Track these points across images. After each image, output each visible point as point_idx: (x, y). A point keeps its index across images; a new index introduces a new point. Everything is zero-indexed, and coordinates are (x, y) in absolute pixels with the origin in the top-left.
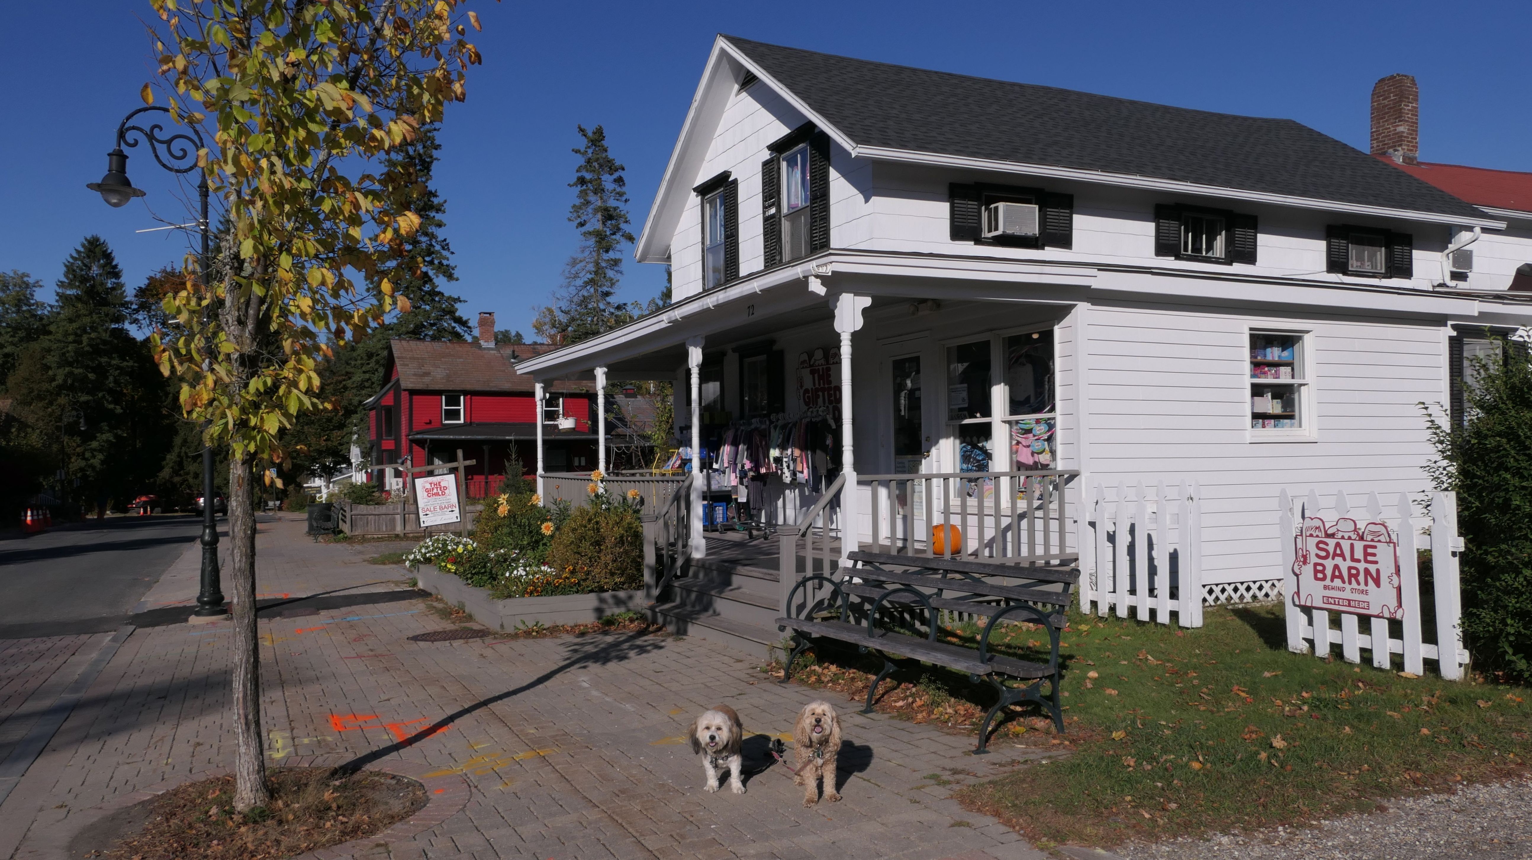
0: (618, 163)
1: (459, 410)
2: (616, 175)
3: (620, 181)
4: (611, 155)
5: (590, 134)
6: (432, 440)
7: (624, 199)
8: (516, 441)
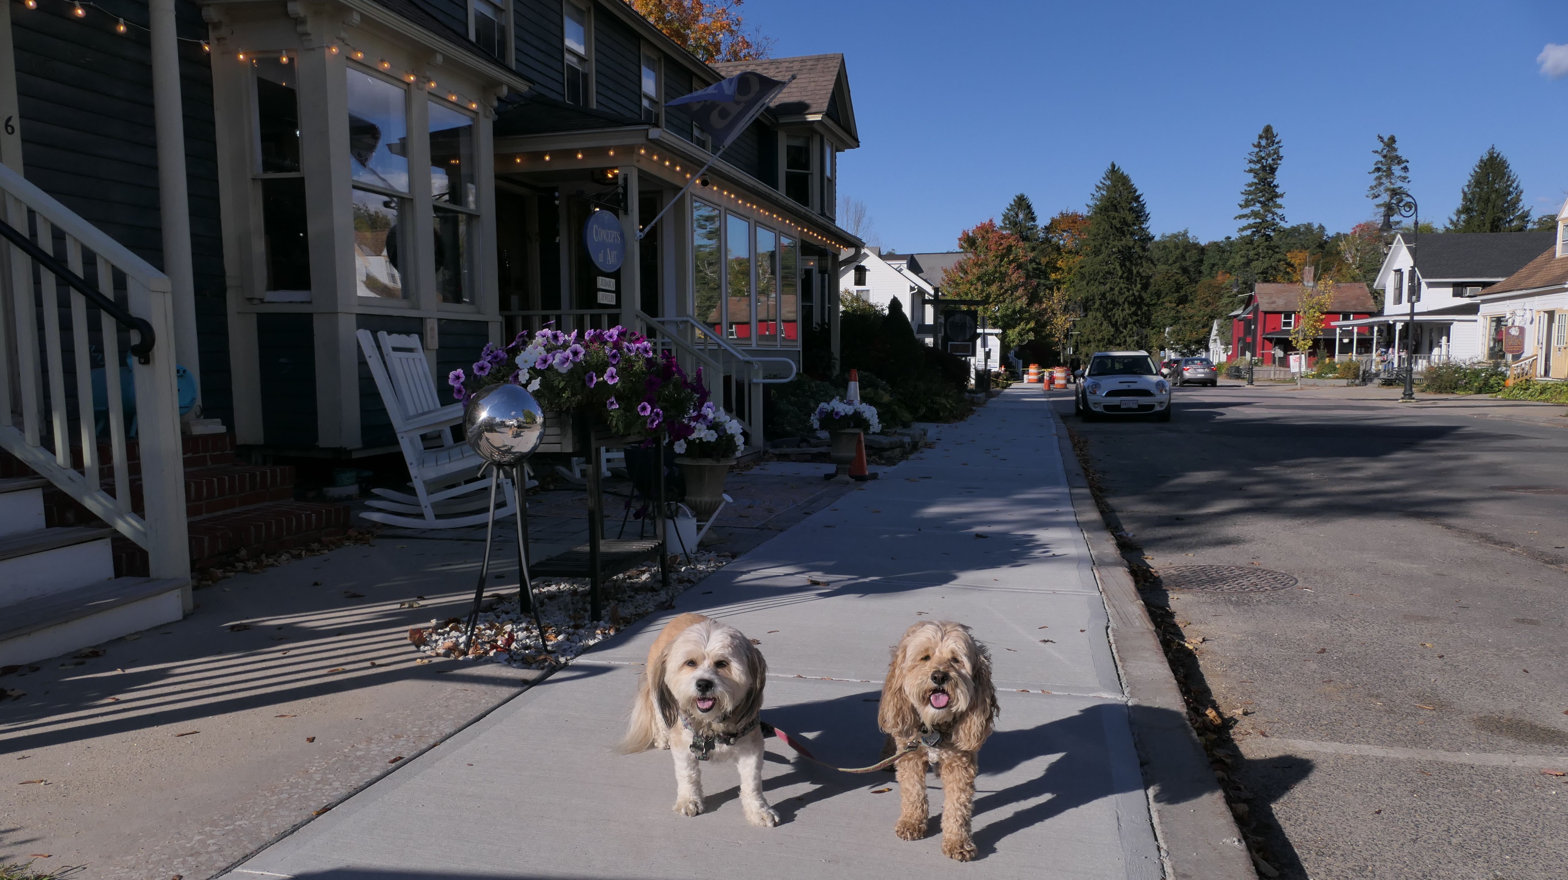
0: (1404, 159)
1: (1291, 322)
2: (1403, 165)
3: (1405, 169)
4: (1399, 153)
5: (1386, 140)
6: (1277, 338)
7: (1407, 180)
8: (1324, 339)
